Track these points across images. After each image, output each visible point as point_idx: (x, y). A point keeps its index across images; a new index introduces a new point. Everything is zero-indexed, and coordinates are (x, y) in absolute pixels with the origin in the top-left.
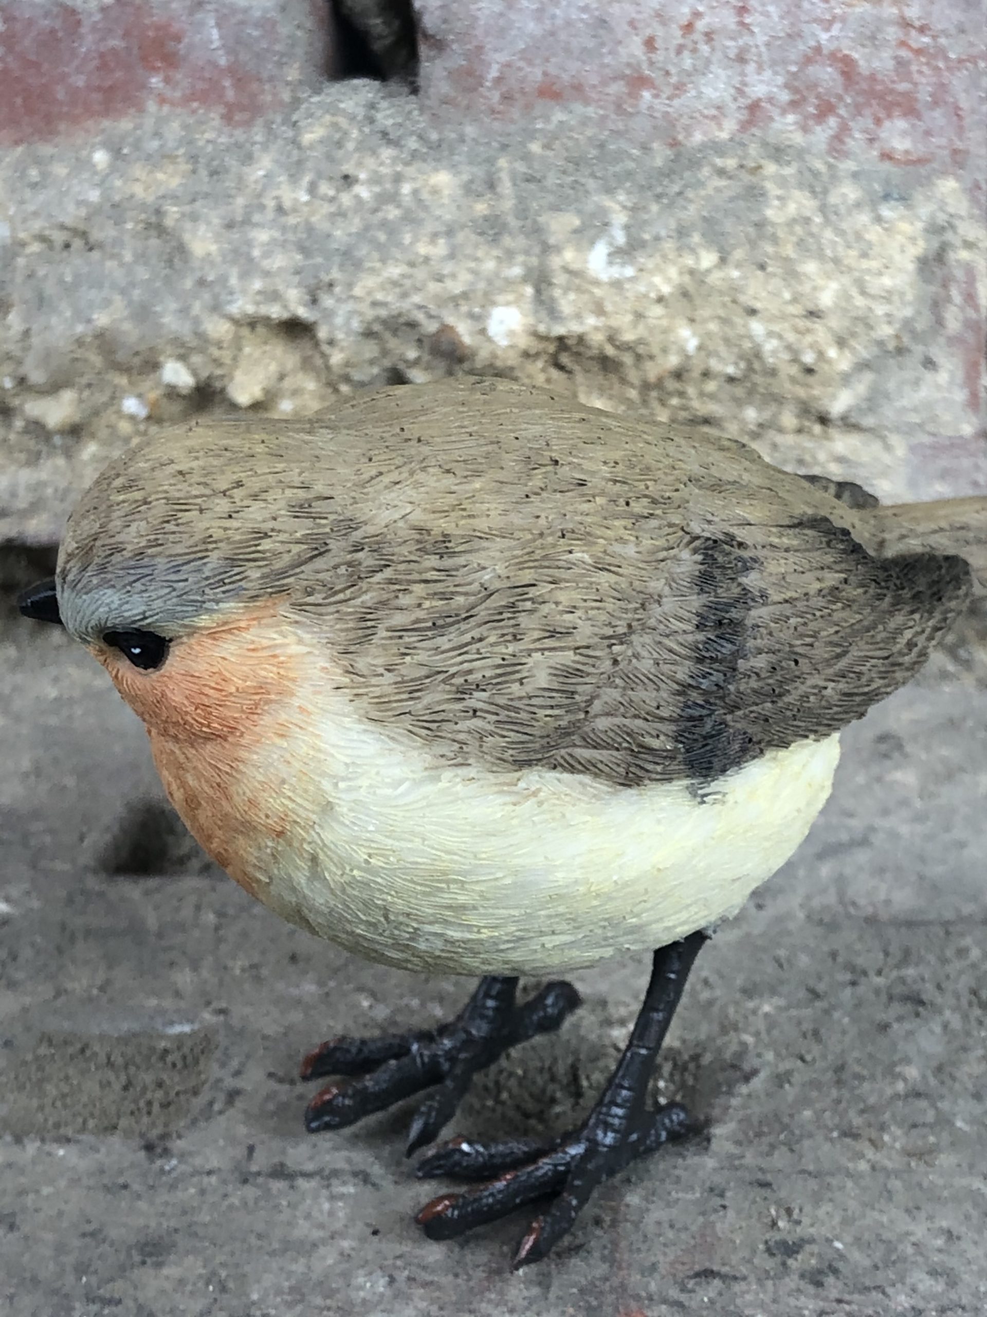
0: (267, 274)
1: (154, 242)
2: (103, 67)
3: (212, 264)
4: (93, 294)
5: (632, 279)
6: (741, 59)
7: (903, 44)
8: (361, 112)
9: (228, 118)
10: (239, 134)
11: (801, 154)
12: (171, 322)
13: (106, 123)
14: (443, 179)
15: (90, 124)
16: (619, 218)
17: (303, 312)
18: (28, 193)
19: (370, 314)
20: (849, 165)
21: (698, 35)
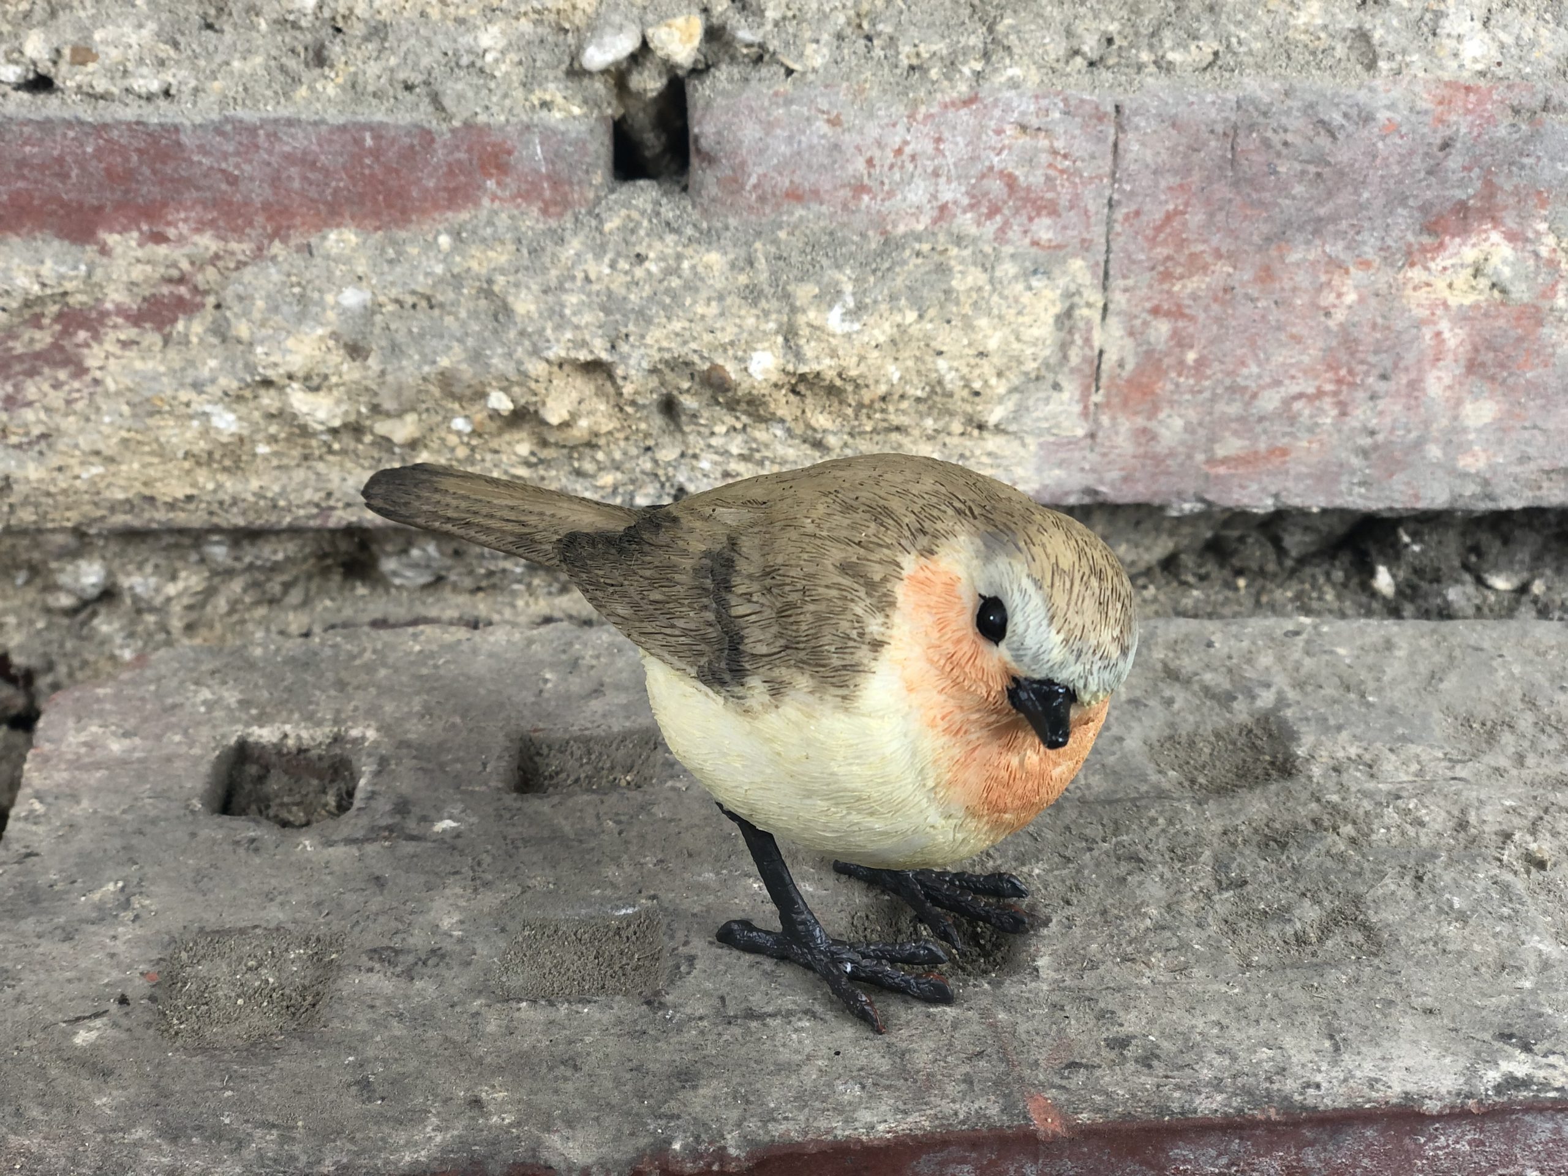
0: (577, 327)
1: (483, 303)
2: (451, 173)
3: (531, 319)
4: (435, 342)
5: (858, 332)
6: (936, 174)
7: (1050, 165)
8: (649, 208)
9: (545, 211)
10: (553, 223)
11: (975, 240)
12: (497, 362)
13: (449, 214)
14: (714, 258)
15: (436, 215)
16: (848, 288)
17: (604, 356)
18: (386, 268)
19: (657, 356)
20: (1008, 249)
21: (905, 157)
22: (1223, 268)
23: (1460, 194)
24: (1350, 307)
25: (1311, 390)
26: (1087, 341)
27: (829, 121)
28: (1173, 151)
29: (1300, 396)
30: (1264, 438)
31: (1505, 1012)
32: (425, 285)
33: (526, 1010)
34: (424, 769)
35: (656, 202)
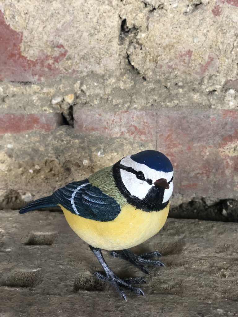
2: (28, 123)
3: (43, 152)
5: (104, 157)
6: (120, 126)
7: (144, 125)
8: (65, 130)
9: (46, 131)
10: (47, 133)
11: (129, 139)
13: (28, 131)
14: (77, 141)
15: (25, 131)
16: (102, 148)
17: (56, 159)
20: (136, 141)
21: (114, 122)
22: (181, 147)
23: (230, 133)
24: (207, 156)
25: (201, 172)
27: (98, 115)
28: (168, 122)
29: (199, 173)
30: (192, 181)
31: (202, 308)
32: (23, 144)
33: (6, 288)
34: (10, 238)
35: (67, 130)
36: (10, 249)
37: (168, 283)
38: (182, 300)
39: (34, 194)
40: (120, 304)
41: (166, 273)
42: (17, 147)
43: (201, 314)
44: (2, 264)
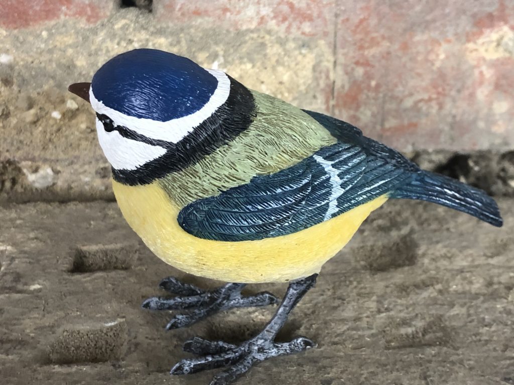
2: (46, 3)
3: (84, 67)
4: (42, 78)
6: (259, 3)
8: (134, 18)
9: (88, 20)
10: (92, 26)
11: (277, 32)
13: (47, 22)
14: (163, 40)
15: (41, 22)
16: (221, 53)
18: (19, 45)
20: (292, 36)
22: (386, 44)
23: (489, 9)
24: (442, 60)
25: (426, 96)
26: (328, 77)
30: (406, 118)
31: (507, 368)
32: (36, 53)
33: (57, 368)
34: (30, 262)
35: (137, 17)
36: (39, 284)
37: (413, 323)
38: (458, 355)
39: (59, 168)
40: (330, 376)
41: (402, 305)
42: (23, 60)
43: (510, 379)
44: (31, 318)
